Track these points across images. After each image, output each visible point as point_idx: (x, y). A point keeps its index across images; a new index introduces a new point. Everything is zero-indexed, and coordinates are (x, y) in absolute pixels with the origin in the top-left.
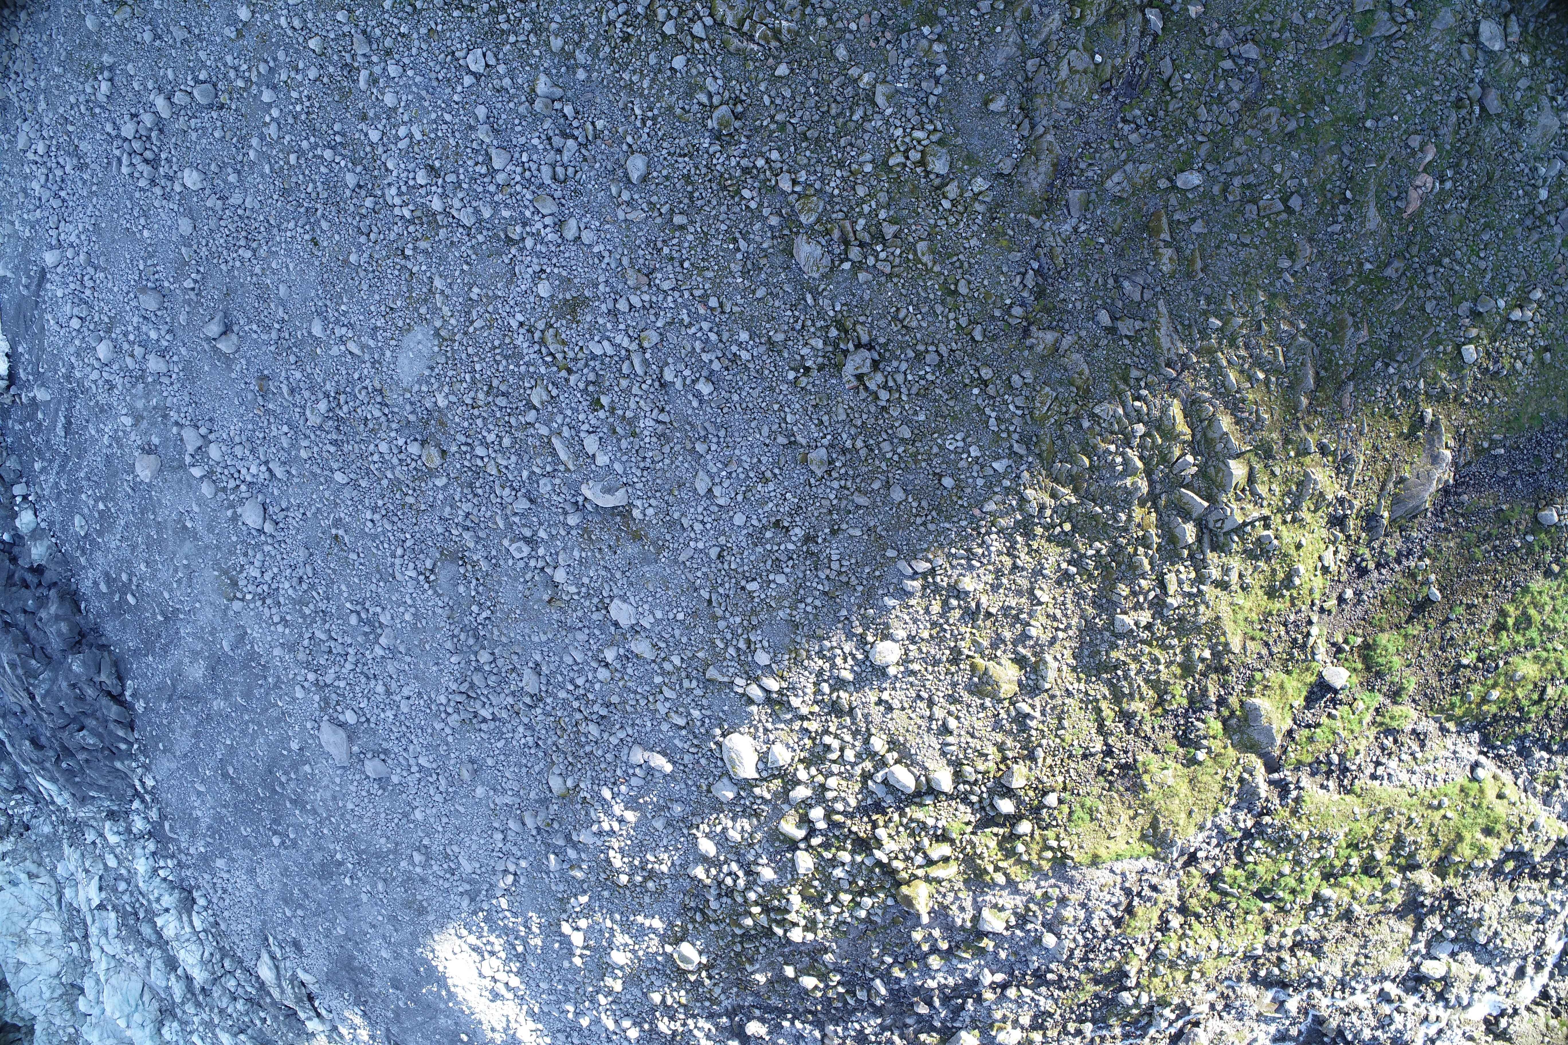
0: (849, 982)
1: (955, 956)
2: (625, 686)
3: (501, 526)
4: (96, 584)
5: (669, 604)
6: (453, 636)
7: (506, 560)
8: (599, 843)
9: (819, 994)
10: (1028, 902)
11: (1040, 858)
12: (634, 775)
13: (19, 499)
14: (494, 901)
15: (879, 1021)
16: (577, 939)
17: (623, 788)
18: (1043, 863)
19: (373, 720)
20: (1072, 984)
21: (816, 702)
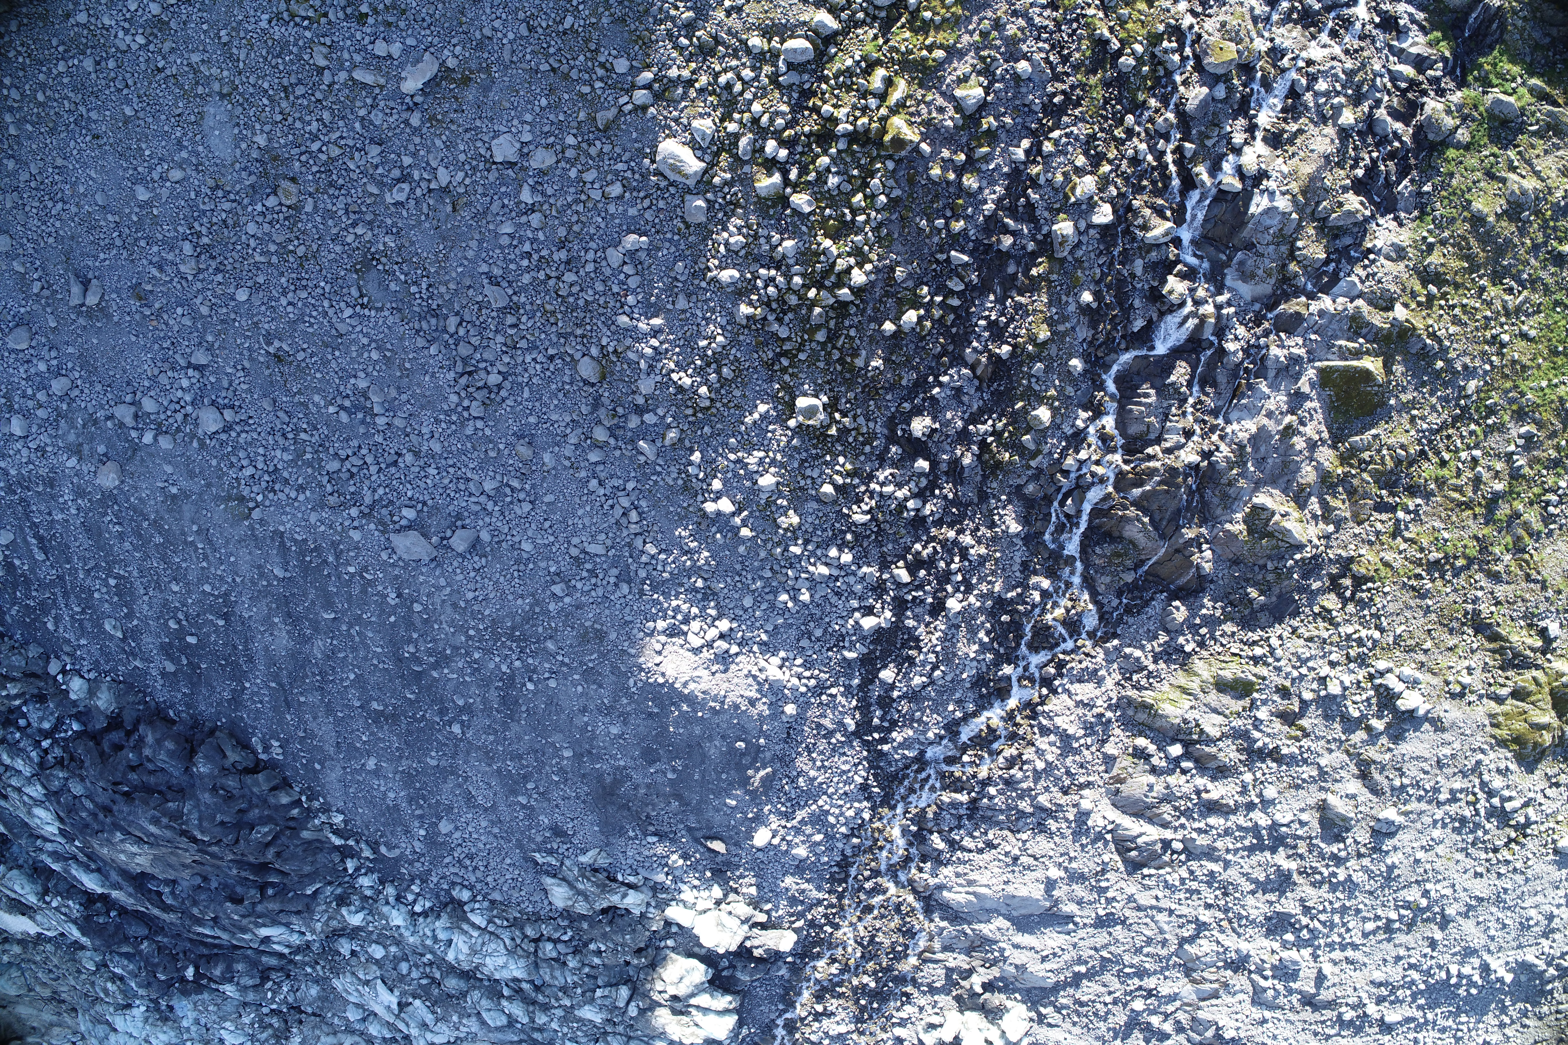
0: (938, 288)
1: (978, 160)
2: (558, 212)
3: (375, 191)
4: (164, 674)
5: (529, 102)
6: (418, 332)
7: (401, 217)
8: (659, 378)
9: (928, 324)
10: (977, 54)
11: (948, 8)
12: (627, 276)
13: (60, 677)
14: (644, 559)
15: (992, 297)
16: (725, 505)
17: (631, 300)
18: (953, 10)
19: (427, 497)
20: (1078, 91)
21: (688, 61)
